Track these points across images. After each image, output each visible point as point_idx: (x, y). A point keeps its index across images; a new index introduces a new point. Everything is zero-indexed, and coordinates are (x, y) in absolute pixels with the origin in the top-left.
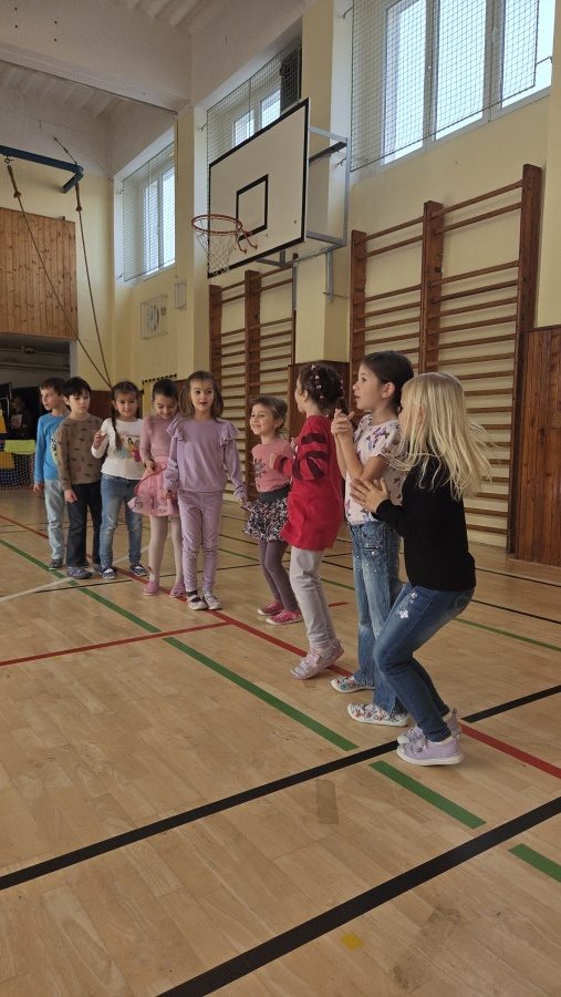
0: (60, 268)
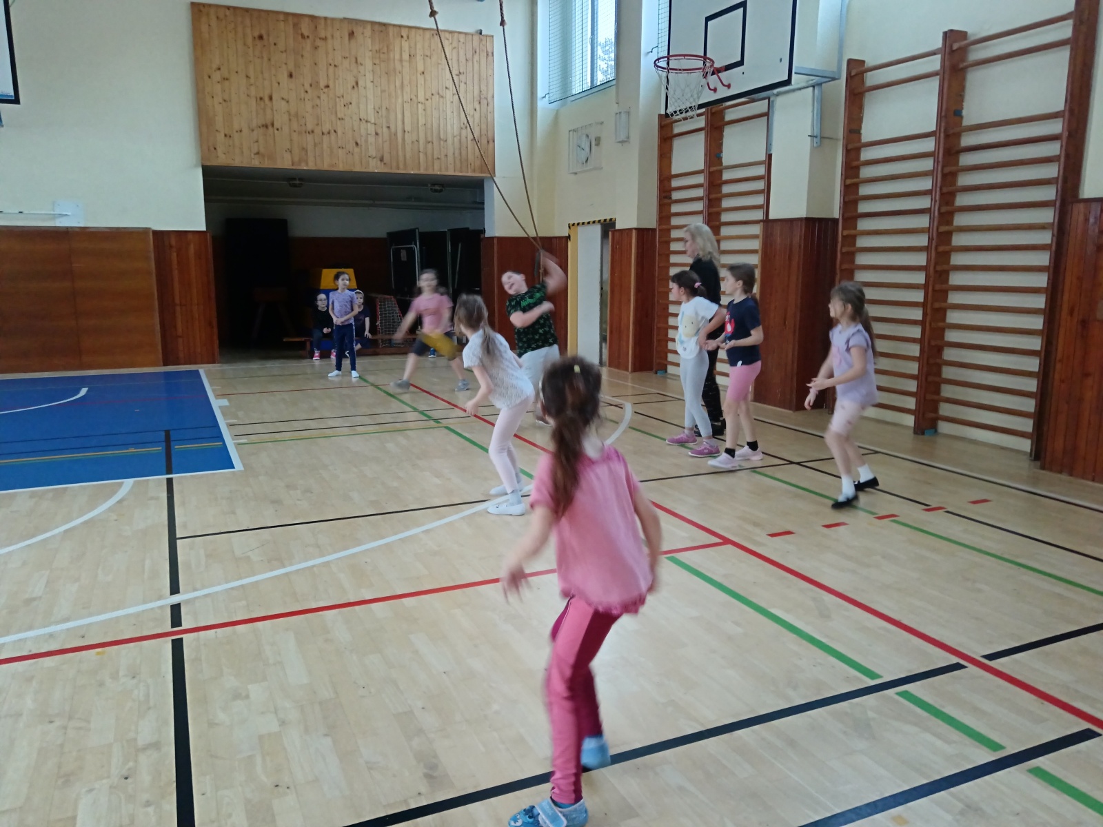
0: (477, 92)
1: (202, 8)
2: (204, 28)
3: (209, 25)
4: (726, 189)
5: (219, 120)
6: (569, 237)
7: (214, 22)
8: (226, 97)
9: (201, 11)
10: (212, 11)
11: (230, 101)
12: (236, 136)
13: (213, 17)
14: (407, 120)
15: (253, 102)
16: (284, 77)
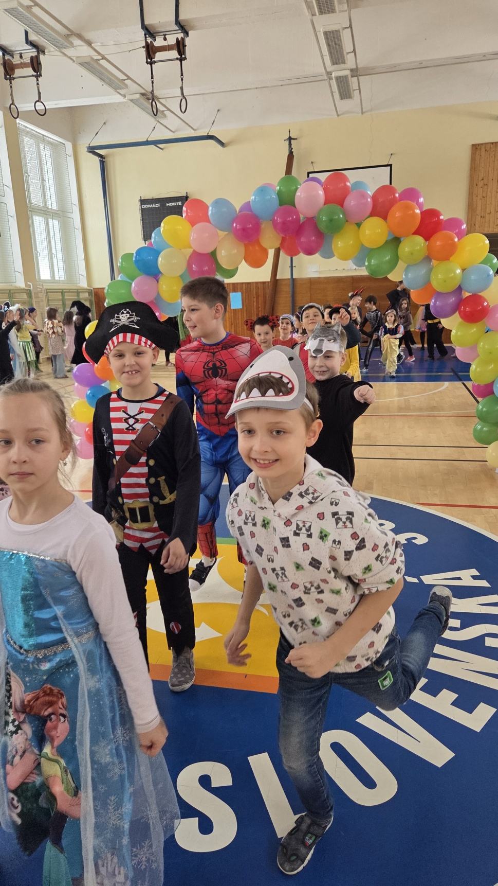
1: (477, 146)
2: (477, 157)
3: (480, 156)
5: (479, 208)
7: (483, 153)
8: (484, 195)
9: (477, 148)
10: (483, 147)
11: (487, 197)
12: (487, 216)
13: (483, 150)
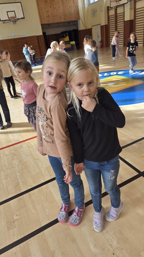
0: (76, 5)
4: (118, 17)
5: (42, 16)
6: (92, 28)
8: (42, 12)
12: (45, 18)
14: (67, 12)
15: (46, 12)
16: (50, 8)
